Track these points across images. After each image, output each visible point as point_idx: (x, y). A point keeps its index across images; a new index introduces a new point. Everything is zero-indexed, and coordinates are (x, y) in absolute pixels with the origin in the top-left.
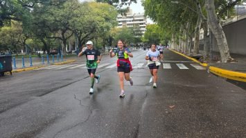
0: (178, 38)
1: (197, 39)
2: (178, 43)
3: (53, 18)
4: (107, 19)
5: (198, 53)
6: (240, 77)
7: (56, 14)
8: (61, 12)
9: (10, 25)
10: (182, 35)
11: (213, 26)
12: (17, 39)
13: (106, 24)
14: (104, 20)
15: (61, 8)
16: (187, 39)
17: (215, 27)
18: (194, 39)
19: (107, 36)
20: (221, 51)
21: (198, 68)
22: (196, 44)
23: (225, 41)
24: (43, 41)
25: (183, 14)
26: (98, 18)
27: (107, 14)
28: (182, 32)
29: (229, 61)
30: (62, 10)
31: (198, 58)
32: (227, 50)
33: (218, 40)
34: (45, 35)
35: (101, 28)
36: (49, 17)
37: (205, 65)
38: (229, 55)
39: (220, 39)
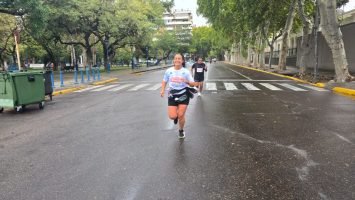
0: (245, 47)
1: (284, 49)
2: (245, 55)
3: (76, 13)
4: (150, 17)
5: (284, 69)
10: (253, 43)
13: (148, 24)
14: (146, 18)
16: (263, 49)
19: (144, 44)
20: (337, 67)
22: (283, 56)
23: (343, 53)
24: (46, 48)
26: (139, 15)
27: (150, 9)
28: (254, 39)
29: (348, 80)
32: (345, 64)
33: (334, 51)
34: (58, 38)
35: (143, 29)
36: (72, 12)
37: (321, 85)
38: (347, 71)
39: (338, 49)
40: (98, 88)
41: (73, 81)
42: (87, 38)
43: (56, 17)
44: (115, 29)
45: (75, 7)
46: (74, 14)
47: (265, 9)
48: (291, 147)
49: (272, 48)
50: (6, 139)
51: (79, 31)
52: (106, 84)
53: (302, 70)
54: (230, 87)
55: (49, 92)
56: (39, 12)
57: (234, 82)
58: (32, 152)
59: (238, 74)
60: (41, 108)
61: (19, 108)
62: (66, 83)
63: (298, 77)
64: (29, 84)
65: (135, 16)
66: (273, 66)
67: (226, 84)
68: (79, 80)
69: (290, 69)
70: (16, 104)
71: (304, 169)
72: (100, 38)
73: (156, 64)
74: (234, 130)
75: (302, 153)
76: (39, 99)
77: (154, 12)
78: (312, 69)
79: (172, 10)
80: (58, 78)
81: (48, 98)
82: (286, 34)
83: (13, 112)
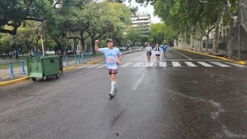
0: (189, 37)
2: (189, 42)
4: (122, 19)
5: (217, 52)
9: (24, 26)
10: (194, 34)
12: (30, 40)
13: (121, 24)
14: (119, 19)
16: (201, 38)
19: (118, 37)
22: (215, 42)
24: (56, 41)
26: (115, 18)
27: (122, 14)
28: (195, 31)
34: (64, 35)
35: (118, 27)
37: (243, 62)
40: (89, 66)
41: (74, 62)
42: (82, 34)
43: (63, 21)
44: (99, 28)
45: (75, 15)
46: (74, 19)
47: (201, 10)
48: (211, 101)
49: (208, 37)
50: (41, 95)
51: (77, 30)
52: (94, 63)
53: (230, 52)
54: (176, 64)
55: (61, 69)
56: (54, 19)
57: (179, 61)
58: (56, 101)
59: (182, 56)
60: (57, 78)
61: (45, 78)
62: (70, 63)
63: (227, 57)
64: (51, 64)
65: (112, 19)
66: (209, 50)
67: (173, 63)
68: (78, 61)
69: (221, 52)
70: (44, 75)
71: (217, 113)
72: (90, 34)
73: (126, 50)
74: (175, 91)
75: (217, 104)
76: (56, 73)
77: (124, 16)
78: (237, 51)
79: (137, 13)
80: (65, 60)
81: (60, 72)
82: (218, 27)
83: (41, 81)
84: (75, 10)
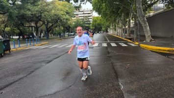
0: (115, 26)
1: (129, 27)
3: (30, 13)
4: (68, 13)
5: (130, 36)
6: (159, 50)
7: (32, 10)
8: (36, 8)
10: (118, 24)
11: (141, 19)
14: (66, 14)
15: (36, 6)
17: (142, 20)
18: (127, 27)
20: (146, 35)
21: (133, 45)
23: (148, 28)
25: (120, 10)
26: (62, 12)
27: (67, 9)
29: (151, 41)
30: (36, 7)
31: (130, 39)
32: (149, 34)
33: (144, 28)
34: (23, 25)
36: (27, 12)
37: (137, 43)
38: (150, 37)
39: (145, 27)
42: (36, 24)
44: (50, 20)
45: (29, 10)
46: (29, 13)
49: (125, 26)
51: (32, 21)
53: (134, 36)
56: (11, 13)
62: (21, 45)
65: (58, 13)
68: (29, 44)
72: (44, 23)
73: (73, 35)
77: (69, 11)
84: (29, 6)
